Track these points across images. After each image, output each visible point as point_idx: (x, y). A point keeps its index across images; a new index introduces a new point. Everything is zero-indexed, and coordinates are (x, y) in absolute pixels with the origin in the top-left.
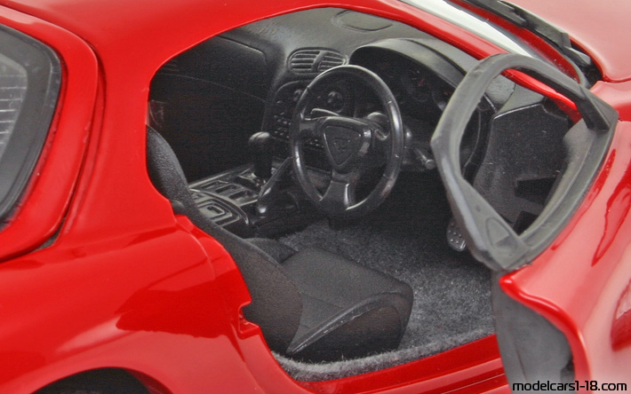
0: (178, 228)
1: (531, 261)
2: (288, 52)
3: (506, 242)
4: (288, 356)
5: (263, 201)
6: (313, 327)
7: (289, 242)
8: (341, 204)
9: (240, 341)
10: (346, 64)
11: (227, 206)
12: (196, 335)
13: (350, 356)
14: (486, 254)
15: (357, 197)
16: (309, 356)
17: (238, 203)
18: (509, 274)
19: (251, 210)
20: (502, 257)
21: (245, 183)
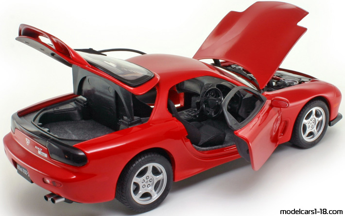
0: (173, 120)
1: (241, 129)
2: (205, 84)
3: (235, 124)
4: (198, 146)
5: (198, 114)
6: (204, 139)
7: (202, 123)
8: (212, 116)
9: (185, 143)
10: (215, 87)
11: (190, 115)
12: (175, 139)
13: (211, 146)
14: (231, 126)
15: (215, 114)
16: (202, 146)
17: (193, 115)
18: (236, 131)
19: (195, 116)
20: (234, 127)
21: (195, 111)
